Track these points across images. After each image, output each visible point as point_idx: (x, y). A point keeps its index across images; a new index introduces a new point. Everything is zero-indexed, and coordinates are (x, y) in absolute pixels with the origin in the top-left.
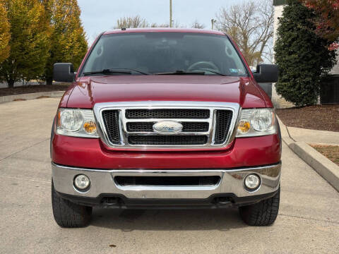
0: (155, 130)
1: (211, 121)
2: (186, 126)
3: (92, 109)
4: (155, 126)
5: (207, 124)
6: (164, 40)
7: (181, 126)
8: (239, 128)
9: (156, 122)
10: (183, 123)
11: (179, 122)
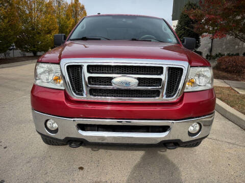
0: (113, 85)
1: (164, 77)
2: (141, 81)
3: (59, 64)
4: (114, 81)
5: (160, 80)
6: (124, 20)
7: (137, 81)
8: (187, 83)
9: (115, 78)
10: (139, 79)
11: (135, 78)
